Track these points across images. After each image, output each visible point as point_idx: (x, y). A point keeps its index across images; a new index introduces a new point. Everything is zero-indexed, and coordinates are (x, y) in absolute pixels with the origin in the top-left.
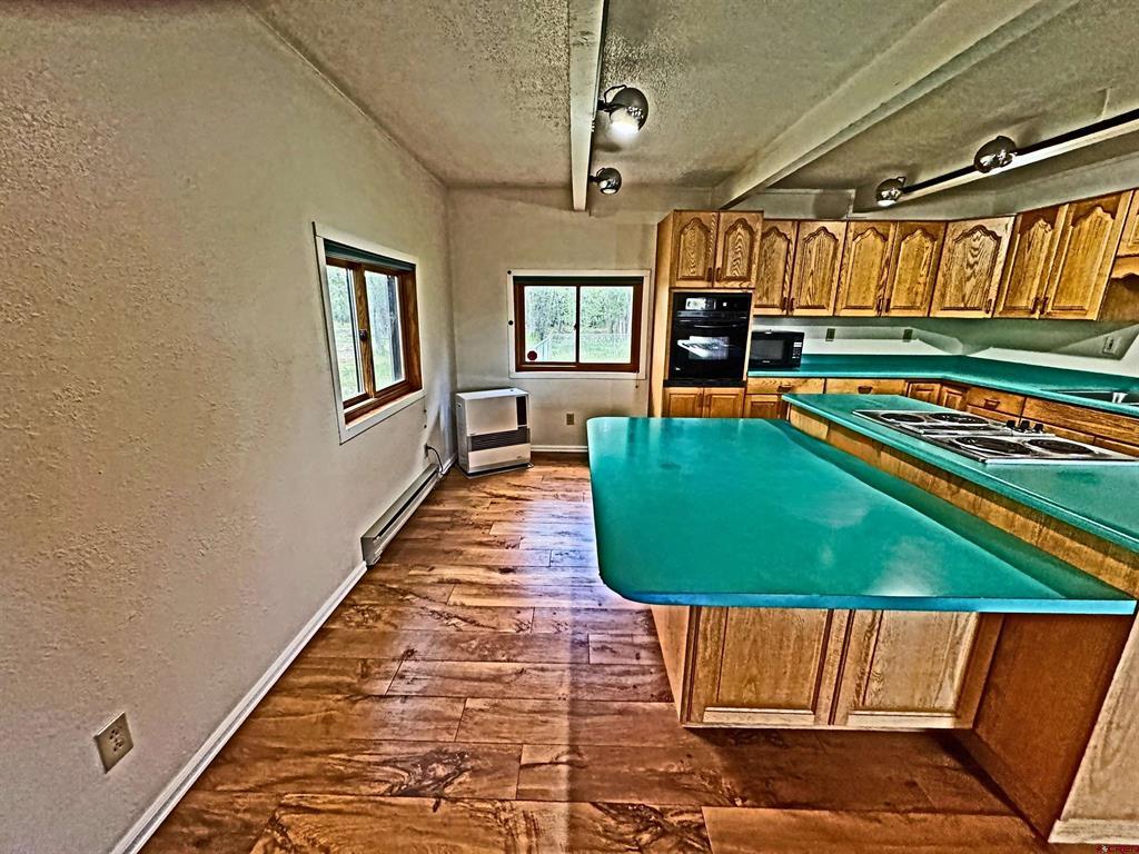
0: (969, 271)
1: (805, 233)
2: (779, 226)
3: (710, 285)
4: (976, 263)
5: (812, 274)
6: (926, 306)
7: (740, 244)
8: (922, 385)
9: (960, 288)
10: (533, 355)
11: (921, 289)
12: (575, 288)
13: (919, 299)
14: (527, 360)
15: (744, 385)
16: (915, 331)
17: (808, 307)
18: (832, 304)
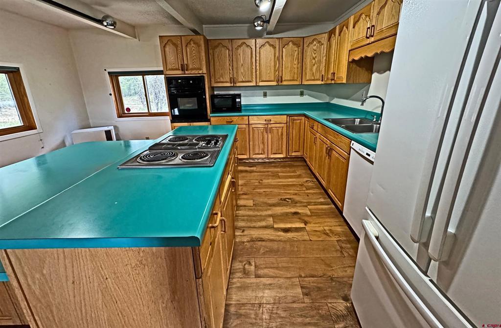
0: (314, 61)
1: (235, 46)
2: (222, 43)
3: (183, 72)
4: (316, 57)
5: (242, 65)
6: (299, 79)
7: (194, 52)
8: (296, 118)
9: (311, 70)
10: (128, 109)
11: (296, 71)
12: (141, 76)
13: (296, 76)
14: (126, 112)
15: (209, 121)
16: (305, 91)
17: (243, 82)
18: (254, 80)
